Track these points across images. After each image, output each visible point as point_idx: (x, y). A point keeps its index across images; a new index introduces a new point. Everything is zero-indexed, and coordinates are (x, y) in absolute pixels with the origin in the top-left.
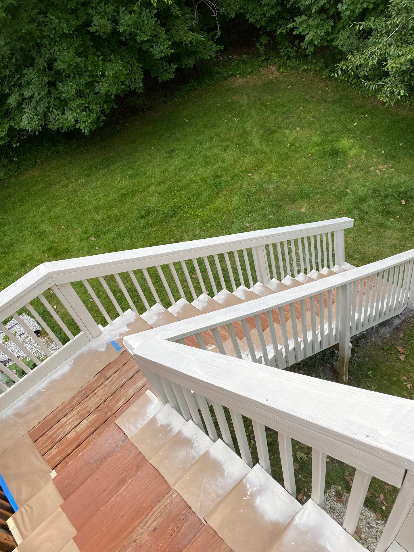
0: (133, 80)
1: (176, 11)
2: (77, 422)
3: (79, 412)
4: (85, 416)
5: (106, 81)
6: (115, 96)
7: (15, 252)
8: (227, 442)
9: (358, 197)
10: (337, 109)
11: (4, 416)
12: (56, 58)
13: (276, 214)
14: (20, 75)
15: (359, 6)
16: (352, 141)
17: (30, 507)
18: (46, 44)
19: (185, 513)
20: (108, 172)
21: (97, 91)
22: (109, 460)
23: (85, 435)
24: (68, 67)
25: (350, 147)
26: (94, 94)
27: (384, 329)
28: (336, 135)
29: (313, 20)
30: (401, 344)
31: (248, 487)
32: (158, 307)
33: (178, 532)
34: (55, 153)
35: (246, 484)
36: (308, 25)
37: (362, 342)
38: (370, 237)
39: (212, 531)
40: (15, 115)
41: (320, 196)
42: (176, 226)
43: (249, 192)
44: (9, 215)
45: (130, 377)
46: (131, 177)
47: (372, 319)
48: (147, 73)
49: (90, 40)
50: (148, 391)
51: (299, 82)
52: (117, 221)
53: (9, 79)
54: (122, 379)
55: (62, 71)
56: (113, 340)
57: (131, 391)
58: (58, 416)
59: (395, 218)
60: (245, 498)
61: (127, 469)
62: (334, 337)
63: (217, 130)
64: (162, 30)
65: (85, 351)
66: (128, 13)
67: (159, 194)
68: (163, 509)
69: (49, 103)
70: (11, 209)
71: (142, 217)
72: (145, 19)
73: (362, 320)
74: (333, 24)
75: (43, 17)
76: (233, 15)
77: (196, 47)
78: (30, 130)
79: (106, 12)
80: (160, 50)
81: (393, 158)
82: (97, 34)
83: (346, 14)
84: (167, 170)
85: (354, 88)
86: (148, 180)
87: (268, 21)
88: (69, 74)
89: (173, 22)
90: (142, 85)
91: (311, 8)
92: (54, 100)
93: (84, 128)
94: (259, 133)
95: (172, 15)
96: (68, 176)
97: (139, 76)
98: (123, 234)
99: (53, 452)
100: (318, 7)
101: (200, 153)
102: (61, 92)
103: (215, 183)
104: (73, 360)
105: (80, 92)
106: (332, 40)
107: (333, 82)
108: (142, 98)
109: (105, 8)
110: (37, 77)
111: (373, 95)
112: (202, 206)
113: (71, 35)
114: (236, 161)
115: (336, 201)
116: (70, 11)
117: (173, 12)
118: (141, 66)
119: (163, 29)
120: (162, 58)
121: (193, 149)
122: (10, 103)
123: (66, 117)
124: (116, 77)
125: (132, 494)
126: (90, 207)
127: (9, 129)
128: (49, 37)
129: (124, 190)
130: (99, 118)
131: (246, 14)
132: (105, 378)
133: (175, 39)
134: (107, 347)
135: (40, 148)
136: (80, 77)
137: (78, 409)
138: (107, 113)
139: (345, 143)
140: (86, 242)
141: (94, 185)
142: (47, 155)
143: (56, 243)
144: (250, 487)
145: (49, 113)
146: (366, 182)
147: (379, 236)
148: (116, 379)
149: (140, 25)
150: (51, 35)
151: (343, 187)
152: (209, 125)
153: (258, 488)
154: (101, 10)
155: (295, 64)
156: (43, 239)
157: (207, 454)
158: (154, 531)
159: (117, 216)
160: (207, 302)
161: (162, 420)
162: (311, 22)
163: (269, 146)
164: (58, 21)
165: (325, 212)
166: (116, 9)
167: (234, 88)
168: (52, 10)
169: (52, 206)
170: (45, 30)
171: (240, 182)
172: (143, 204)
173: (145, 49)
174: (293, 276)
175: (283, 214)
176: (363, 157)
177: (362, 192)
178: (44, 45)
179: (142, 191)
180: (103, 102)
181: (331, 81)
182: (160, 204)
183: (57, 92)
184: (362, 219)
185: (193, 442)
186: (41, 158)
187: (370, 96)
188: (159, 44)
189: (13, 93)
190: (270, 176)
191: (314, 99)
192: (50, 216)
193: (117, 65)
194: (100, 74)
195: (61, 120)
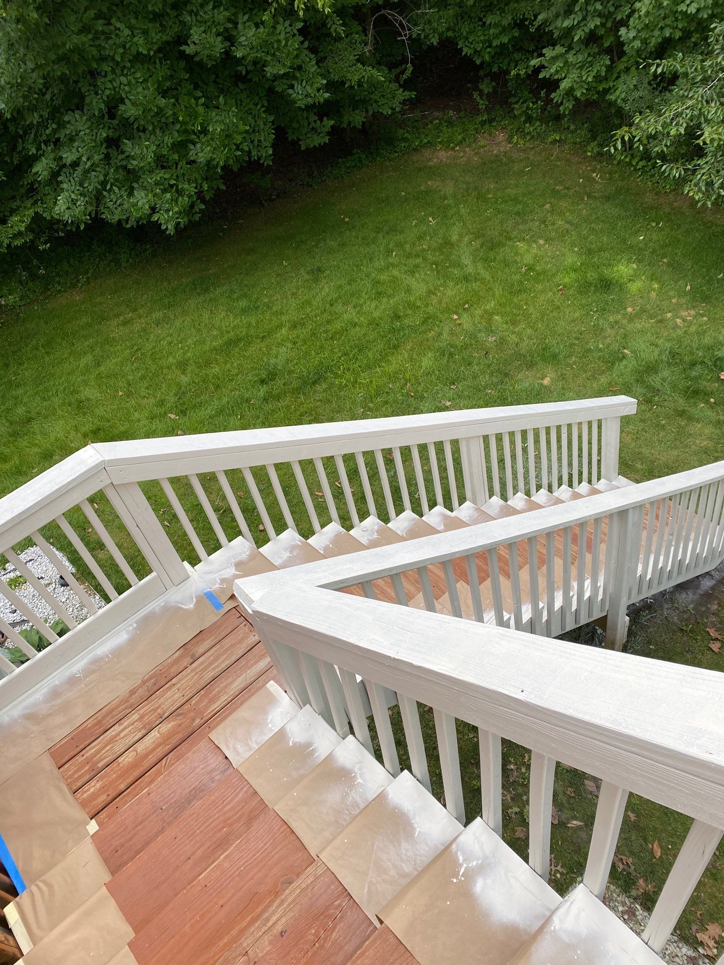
0: (256, 142)
1: (337, 27)
2: (140, 735)
3: (142, 717)
4: (154, 725)
5: (208, 141)
6: (223, 168)
7: (34, 433)
8: (419, 777)
9: (644, 363)
10: (609, 211)
11: (6, 719)
12: (124, 96)
13: (499, 387)
14: (59, 124)
15: (657, 33)
16: (635, 266)
17: (49, 886)
18: (106, 72)
19: (339, 905)
20: (205, 301)
21: (192, 158)
22: (198, 804)
23: (152, 759)
24: (143, 113)
25: (632, 276)
26: (187, 163)
27: (684, 596)
28: (607, 255)
29: (574, 55)
30: (712, 622)
31: (461, 859)
32: (290, 535)
33: (325, 940)
34: (113, 264)
35: (456, 853)
36: (566, 62)
37: (645, 616)
38: (662, 434)
39: (392, 940)
40: (45, 195)
41: (577, 360)
42: (321, 401)
43: (452, 346)
44: (26, 370)
45: (237, 658)
46: (244, 311)
47: (666, 576)
48: (280, 132)
49: (184, 69)
50: (272, 682)
51: (545, 161)
52: (217, 387)
53: (37, 132)
54: (223, 661)
55: (132, 120)
56: (209, 590)
57: (239, 683)
58: (104, 722)
59: (707, 402)
60: (455, 880)
61: (229, 821)
62: (599, 604)
63: (400, 238)
64: (310, 59)
65: (157, 608)
66: (253, 26)
67: (294, 343)
68: (298, 895)
69: (105, 175)
70: (29, 359)
71: (263, 382)
72: (282, 37)
73: (648, 577)
74: (608, 62)
75: (104, 25)
76: (435, 41)
77: (369, 93)
78: (70, 221)
79: (214, 22)
80: (305, 93)
81: (706, 299)
82: (197, 59)
83: (633, 46)
84: (308, 302)
85: (640, 176)
86: (274, 319)
87: (496, 53)
88: (144, 127)
89: (330, 47)
90: (271, 152)
91: (573, 34)
92: (115, 171)
93: (166, 223)
94: (472, 245)
95: (329, 35)
96: (133, 305)
97: (267, 137)
98: (226, 410)
99: (94, 786)
100: (585, 32)
101: (368, 276)
102: (128, 157)
103: (393, 329)
104: (135, 622)
105: (162, 159)
106: (607, 91)
107: (604, 163)
108: (270, 176)
109: (213, 14)
110: (88, 128)
111: (674, 190)
112: (369, 367)
113: (151, 58)
114: (430, 292)
115: (604, 368)
116: (151, 16)
117: (330, 29)
118: (271, 118)
119: (312, 56)
120: (308, 108)
121: (355, 269)
122: (36, 173)
123: (136, 201)
124: (227, 136)
125: (240, 867)
126: (171, 359)
127: (33, 218)
128: (113, 59)
129: (232, 333)
130: (192, 206)
131: (458, 39)
132: (192, 657)
133: (332, 76)
134: (197, 601)
135: (87, 254)
136: (163, 132)
137: (141, 712)
138: (207, 198)
139: (623, 269)
140: (160, 421)
141: (178, 323)
142: (98, 267)
143: (108, 421)
144: (465, 860)
145: (105, 193)
146: (657, 337)
147: (678, 432)
148: (213, 660)
149: (273, 47)
150: (116, 55)
151: (618, 344)
152: (386, 228)
153: (480, 862)
154: (207, 17)
155: (539, 130)
156: (85, 414)
157: (381, 797)
158: (282, 936)
159: (218, 379)
160: (377, 531)
161: (297, 734)
162: (571, 58)
163: (489, 269)
164: (130, 33)
165: (585, 386)
166: (233, 18)
167: (430, 168)
168: (120, 14)
169: (102, 357)
170: (107, 46)
171: (436, 329)
172: (265, 360)
173: (280, 90)
174: (528, 493)
175: (511, 388)
176: (653, 295)
177: (650, 354)
178: (103, 74)
179: (264, 337)
180: (203, 179)
181: (600, 162)
182: (295, 361)
183: (121, 157)
184: (649, 401)
185: (355, 776)
186: (87, 272)
187: (668, 191)
188: (304, 82)
189: (43, 155)
190: (490, 321)
191: (571, 192)
192: (99, 374)
193: (229, 115)
194: (199, 128)
195: (126, 206)
